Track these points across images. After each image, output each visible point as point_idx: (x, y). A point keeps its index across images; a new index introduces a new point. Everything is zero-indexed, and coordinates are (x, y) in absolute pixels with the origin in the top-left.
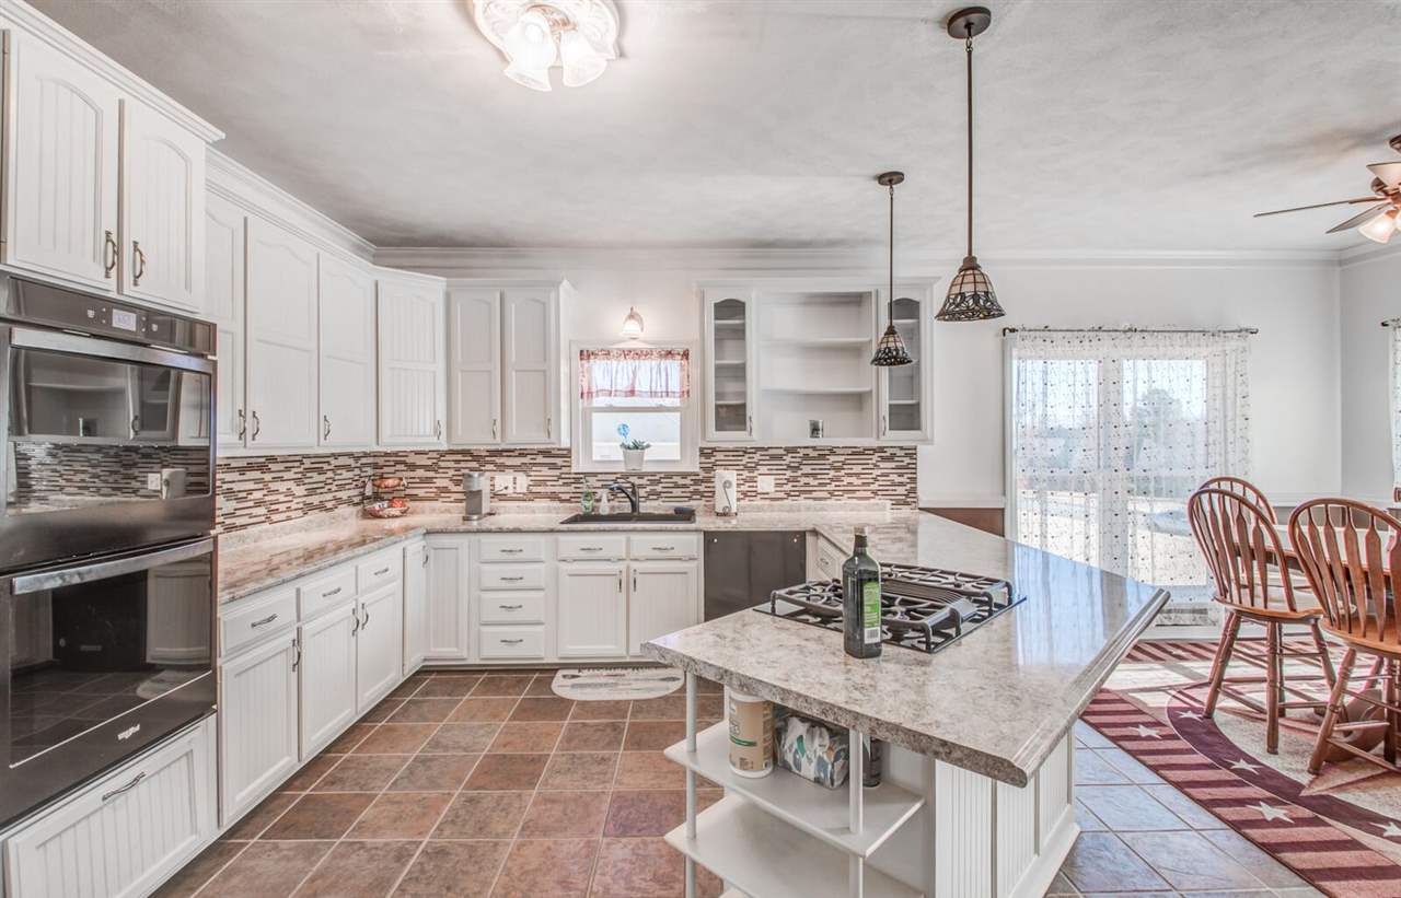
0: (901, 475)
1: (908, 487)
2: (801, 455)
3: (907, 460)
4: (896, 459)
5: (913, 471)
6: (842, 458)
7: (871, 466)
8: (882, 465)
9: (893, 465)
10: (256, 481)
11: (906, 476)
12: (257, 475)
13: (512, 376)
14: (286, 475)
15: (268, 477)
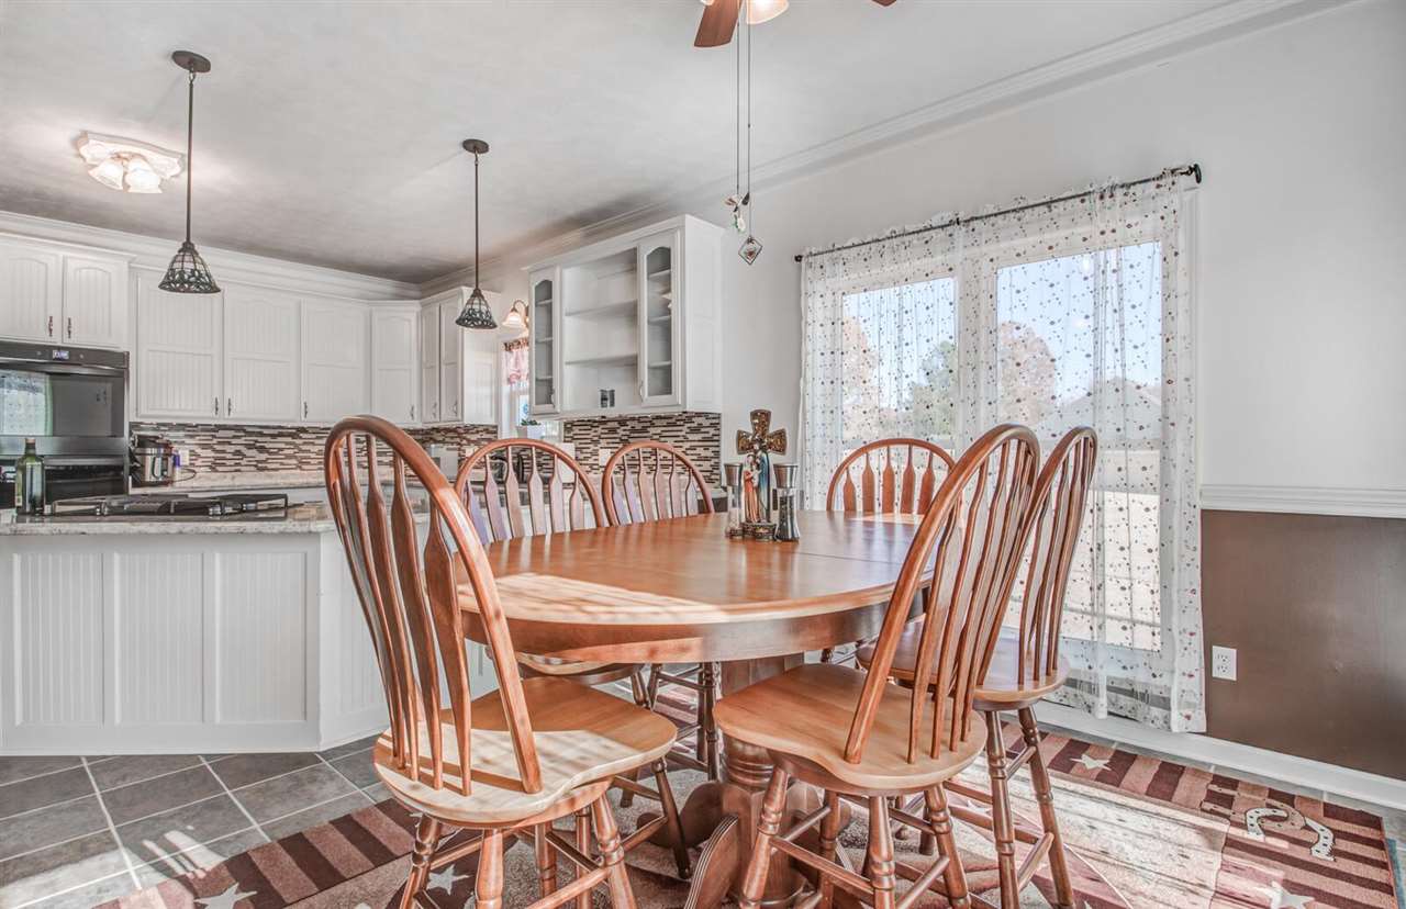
0: (706, 448)
1: (712, 463)
2: (629, 428)
3: (712, 431)
4: (703, 430)
5: (716, 443)
6: (659, 430)
7: (681, 439)
8: (691, 437)
9: (699, 437)
10: (287, 443)
11: (711, 449)
12: (289, 439)
13: (443, 367)
14: (317, 442)
15: (298, 441)
